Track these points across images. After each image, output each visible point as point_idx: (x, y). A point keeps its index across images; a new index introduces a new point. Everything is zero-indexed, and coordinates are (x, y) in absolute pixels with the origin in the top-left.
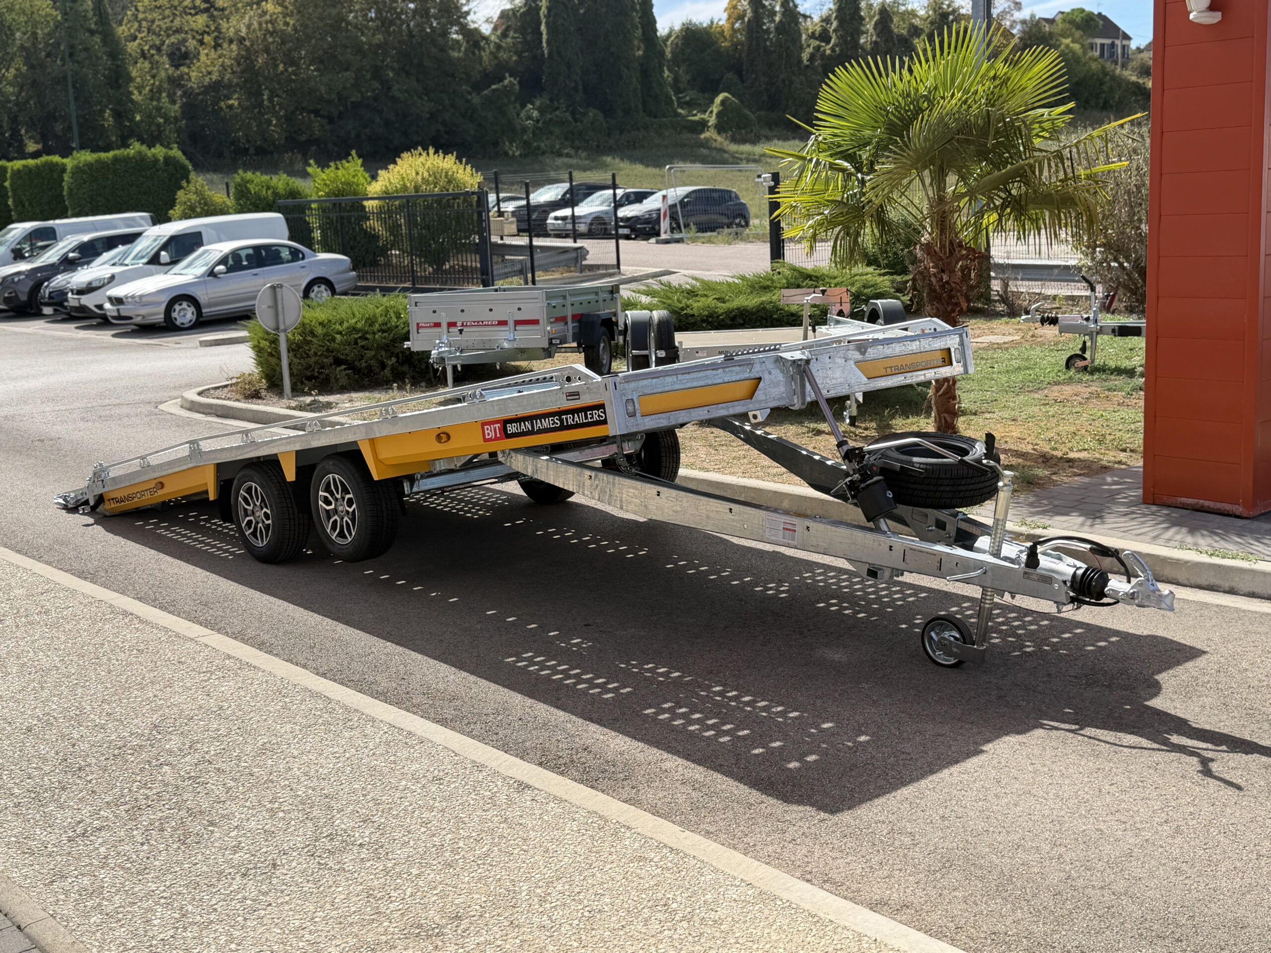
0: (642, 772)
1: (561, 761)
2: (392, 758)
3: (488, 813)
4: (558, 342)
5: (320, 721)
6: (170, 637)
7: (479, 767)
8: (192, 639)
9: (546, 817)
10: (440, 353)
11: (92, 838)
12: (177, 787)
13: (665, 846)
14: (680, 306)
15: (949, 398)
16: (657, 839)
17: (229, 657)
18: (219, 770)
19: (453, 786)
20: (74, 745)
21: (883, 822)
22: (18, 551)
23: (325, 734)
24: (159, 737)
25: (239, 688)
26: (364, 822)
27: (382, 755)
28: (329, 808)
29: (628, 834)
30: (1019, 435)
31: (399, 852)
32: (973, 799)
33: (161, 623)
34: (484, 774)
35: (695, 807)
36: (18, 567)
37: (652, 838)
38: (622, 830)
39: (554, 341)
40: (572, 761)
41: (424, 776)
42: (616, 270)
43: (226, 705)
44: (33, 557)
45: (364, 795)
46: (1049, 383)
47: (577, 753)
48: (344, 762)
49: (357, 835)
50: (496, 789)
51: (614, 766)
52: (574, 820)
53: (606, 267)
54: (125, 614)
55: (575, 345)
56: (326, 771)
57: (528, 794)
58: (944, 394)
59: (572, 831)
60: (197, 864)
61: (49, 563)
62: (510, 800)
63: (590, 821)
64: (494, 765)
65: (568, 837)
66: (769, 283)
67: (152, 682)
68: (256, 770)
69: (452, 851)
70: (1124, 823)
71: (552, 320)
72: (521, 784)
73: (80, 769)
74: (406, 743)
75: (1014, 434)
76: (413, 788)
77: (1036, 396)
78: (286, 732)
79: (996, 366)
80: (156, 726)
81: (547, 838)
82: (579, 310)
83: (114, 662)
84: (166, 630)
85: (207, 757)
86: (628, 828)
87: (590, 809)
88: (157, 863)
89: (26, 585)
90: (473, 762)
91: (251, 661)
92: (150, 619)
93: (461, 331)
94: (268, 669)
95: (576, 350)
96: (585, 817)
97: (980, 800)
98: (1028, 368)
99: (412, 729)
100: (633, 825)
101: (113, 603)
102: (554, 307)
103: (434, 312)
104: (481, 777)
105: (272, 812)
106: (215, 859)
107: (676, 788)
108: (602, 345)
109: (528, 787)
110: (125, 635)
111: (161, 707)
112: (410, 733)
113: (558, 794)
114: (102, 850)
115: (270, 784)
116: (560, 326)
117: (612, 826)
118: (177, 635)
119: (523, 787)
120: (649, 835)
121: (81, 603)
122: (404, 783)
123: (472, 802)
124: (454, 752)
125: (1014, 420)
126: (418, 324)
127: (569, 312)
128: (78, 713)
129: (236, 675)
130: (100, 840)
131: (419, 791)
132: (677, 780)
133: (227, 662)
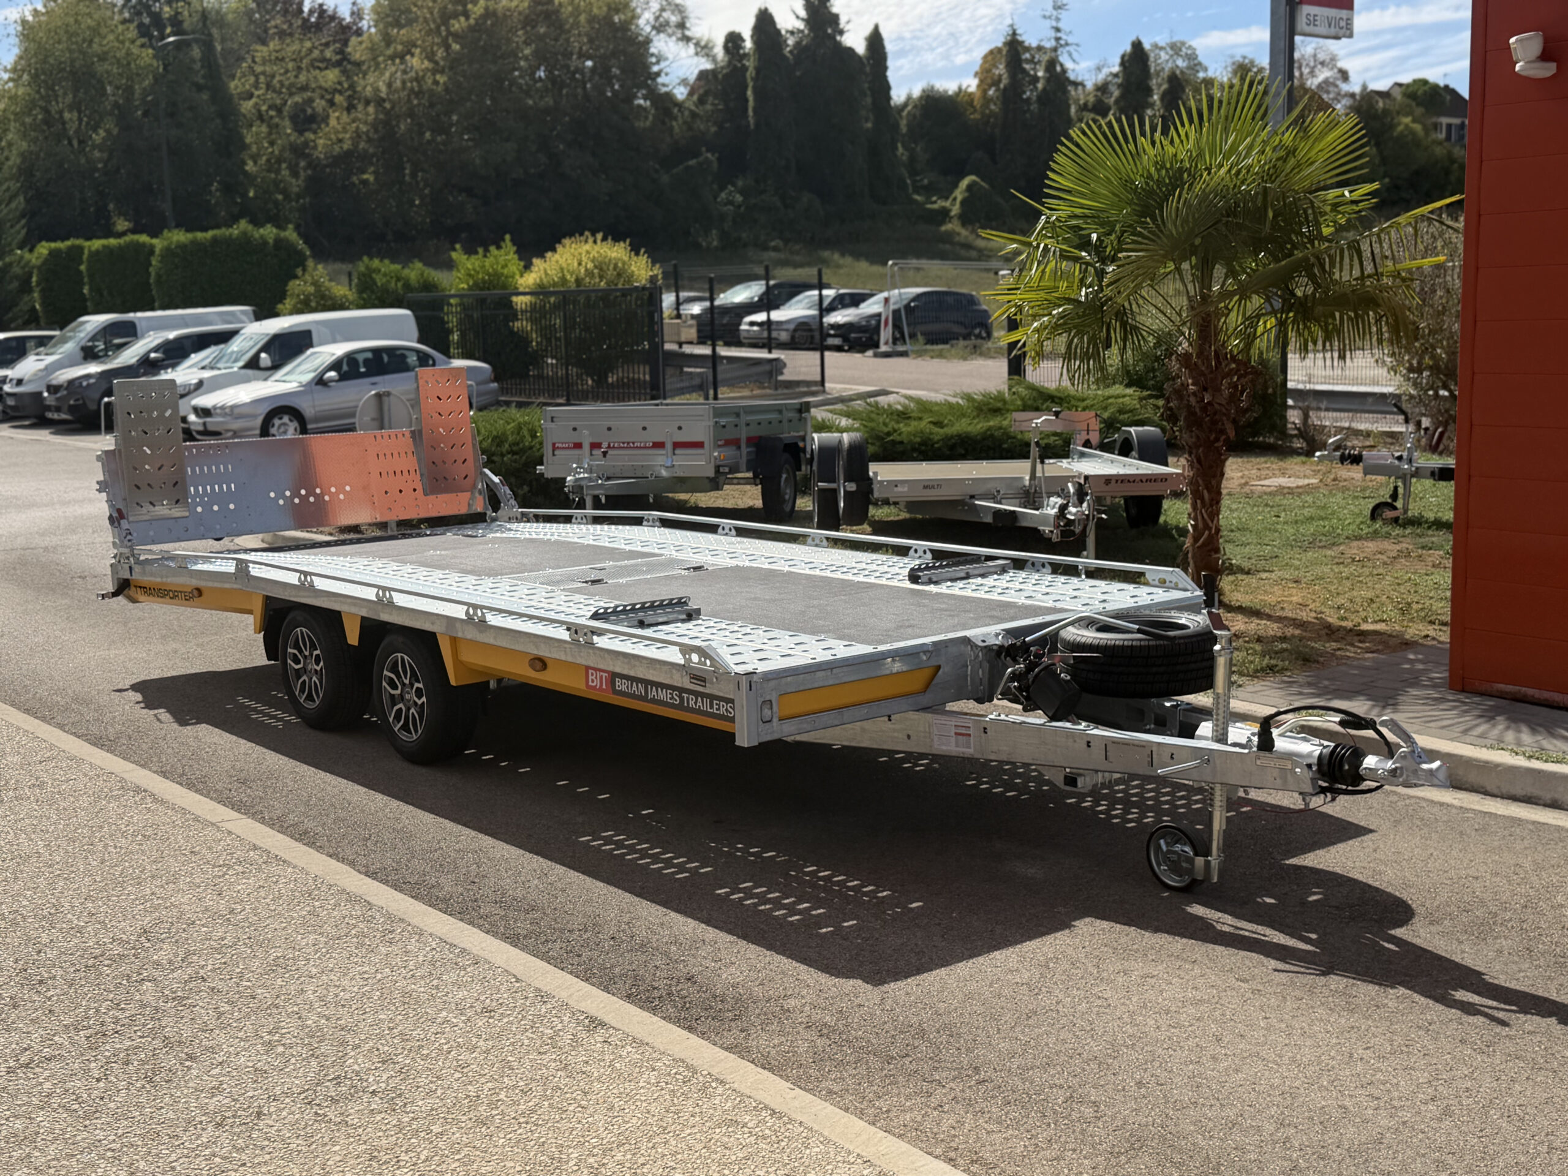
0: (757, 1011)
1: (656, 993)
2: (435, 982)
3: (544, 1056)
4: (727, 470)
5: (353, 932)
6: (187, 820)
7: (543, 996)
8: (213, 824)
9: (617, 1065)
10: (577, 480)
11: (37, 1070)
12: (157, 1009)
13: (766, 1107)
14: (886, 430)
15: (1210, 551)
16: (758, 1097)
17: (255, 848)
18: (213, 988)
19: (505, 1020)
20: (40, 952)
21: (1061, 1087)
22: (27, 711)
23: (356, 948)
24: (148, 945)
25: (260, 887)
26: (384, 1062)
27: (422, 978)
28: (343, 1043)
29: (720, 1090)
30: (1300, 601)
31: (420, 1103)
32: (1182, 1060)
33: (180, 802)
34: (549, 1006)
35: (818, 1059)
36: (18, 728)
37: (750, 1097)
38: (714, 1085)
39: (721, 470)
40: (670, 994)
41: (471, 1007)
42: (820, 388)
43: (239, 907)
44: (43, 719)
45: (390, 1029)
46: (1347, 538)
47: (678, 982)
48: (374, 984)
49: (370, 1080)
50: (560, 1026)
51: (722, 1001)
52: (654, 1070)
53: (808, 383)
54: (138, 790)
55: (750, 475)
56: (347, 997)
57: (600, 1034)
58: (1203, 545)
59: (649, 1083)
60: (162, 1108)
61: (61, 727)
62: (575, 1041)
63: (674, 1071)
64: (564, 995)
65: (642, 1091)
66: (999, 405)
67: (153, 877)
68: (259, 991)
69: (488, 1105)
70: (1377, 1098)
71: (720, 443)
72: (592, 1019)
73: (41, 982)
74: (456, 964)
75: (1295, 599)
76: (455, 1020)
77: (1329, 552)
78: (307, 944)
79: (1283, 514)
80: (145, 931)
81: (615, 1091)
82: (755, 432)
83: (111, 849)
84: (184, 811)
85: (202, 972)
86: (722, 1082)
87: (677, 1056)
88: (112, 1105)
89: (22, 751)
90: (538, 990)
91: (281, 854)
92: (167, 797)
93: (605, 454)
94: (301, 864)
95: (752, 481)
96: (668, 1066)
97: (1191, 1062)
98: (1323, 519)
99: (467, 946)
100: (729, 1078)
101: (125, 776)
102: (724, 427)
103: (575, 429)
104: (544, 1010)
105: (270, 1046)
106: (186, 1102)
107: (798, 1033)
108: (784, 476)
109: (602, 1024)
110: (132, 817)
111: (156, 908)
112: (463, 950)
113: (639, 1036)
114: (47, 1085)
115: (275, 1011)
116: (730, 451)
117: (701, 1079)
118: (197, 819)
119: (595, 1023)
120: (747, 1092)
121: (86, 776)
122: (444, 1014)
123: (526, 1042)
124: (515, 976)
125: (1296, 582)
126: (554, 444)
127: (743, 434)
128: (53, 911)
129: (260, 870)
130: (47, 1073)
131: (461, 1025)
132: (801, 1023)
133: (252, 853)
